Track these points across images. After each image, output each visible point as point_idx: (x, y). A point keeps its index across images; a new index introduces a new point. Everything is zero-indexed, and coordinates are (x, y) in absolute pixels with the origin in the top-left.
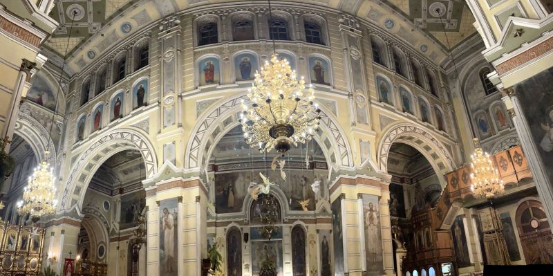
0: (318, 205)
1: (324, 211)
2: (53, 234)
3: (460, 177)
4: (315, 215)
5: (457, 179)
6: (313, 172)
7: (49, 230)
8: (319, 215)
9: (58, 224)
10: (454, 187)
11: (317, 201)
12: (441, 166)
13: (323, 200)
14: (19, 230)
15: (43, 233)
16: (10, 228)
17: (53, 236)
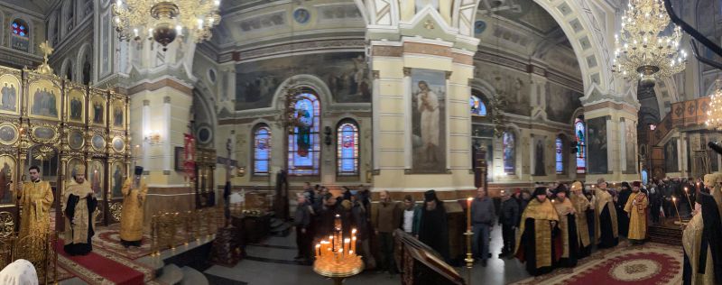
0: (534, 112)
1: (540, 119)
3: (686, 108)
4: (530, 121)
5: (684, 110)
6: (530, 77)
7: (138, 98)
8: (534, 121)
10: (679, 116)
11: (532, 108)
12: (665, 94)
13: (539, 108)
14: (88, 93)
15: (127, 102)
16: (70, 88)
17: (147, 107)
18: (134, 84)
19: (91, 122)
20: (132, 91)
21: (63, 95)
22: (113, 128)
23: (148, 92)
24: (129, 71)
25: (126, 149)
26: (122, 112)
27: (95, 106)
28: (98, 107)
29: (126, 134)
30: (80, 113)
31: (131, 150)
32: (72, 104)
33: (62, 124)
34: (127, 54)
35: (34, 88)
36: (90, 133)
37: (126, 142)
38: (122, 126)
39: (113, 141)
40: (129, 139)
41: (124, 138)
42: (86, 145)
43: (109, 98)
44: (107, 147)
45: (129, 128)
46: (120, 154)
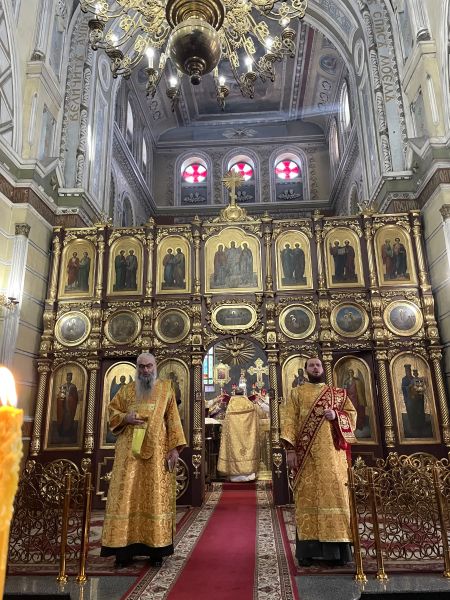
2: (446, 211)
14: (314, 231)
19: (327, 284)
21: (265, 247)
22: (379, 285)
23: (445, 187)
24: (409, 162)
25: (426, 327)
26: (402, 248)
27: (333, 251)
28: (342, 252)
30: (302, 270)
31: (437, 326)
32: (283, 257)
33: (264, 297)
34: (405, 132)
35: (213, 246)
37: (423, 309)
38: (408, 277)
40: (429, 301)
41: (417, 301)
42: (319, 329)
43: (364, 228)
44: (371, 328)
45: (424, 279)
46: (409, 338)
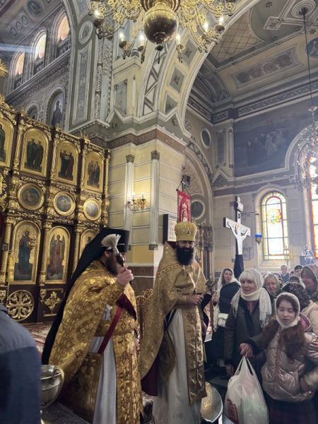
2: (130, 158)
7: (120, 153)
9: (138, 141)
14: (53, 137)
15: (106, 157)
16: (29, 126)
17: (130, 164)
18: (115, 135)
19: (55, 176)
20: (113, 144)
21: (16, 133)
22: (85, 187)
23: (132, 145)
24: (110, 119)
25: (102, 217)
26: (98, 168)
27: (62, 156)
28: (67, 158)
29: (103, 197)
30: (40, 161)
31: (108, 218)
32: (29, 147)
33: (11, 172)
34: (109, 99)
36: (52, 190)
37: (103, 207)
38: (98, 186)
39: (85, 204)
40: (107, 203)
41: (101, 201)
42: (46, 205)
43: (82, 148)
44: (76, 211)
45: (106, 190)
46: (93, 222)
